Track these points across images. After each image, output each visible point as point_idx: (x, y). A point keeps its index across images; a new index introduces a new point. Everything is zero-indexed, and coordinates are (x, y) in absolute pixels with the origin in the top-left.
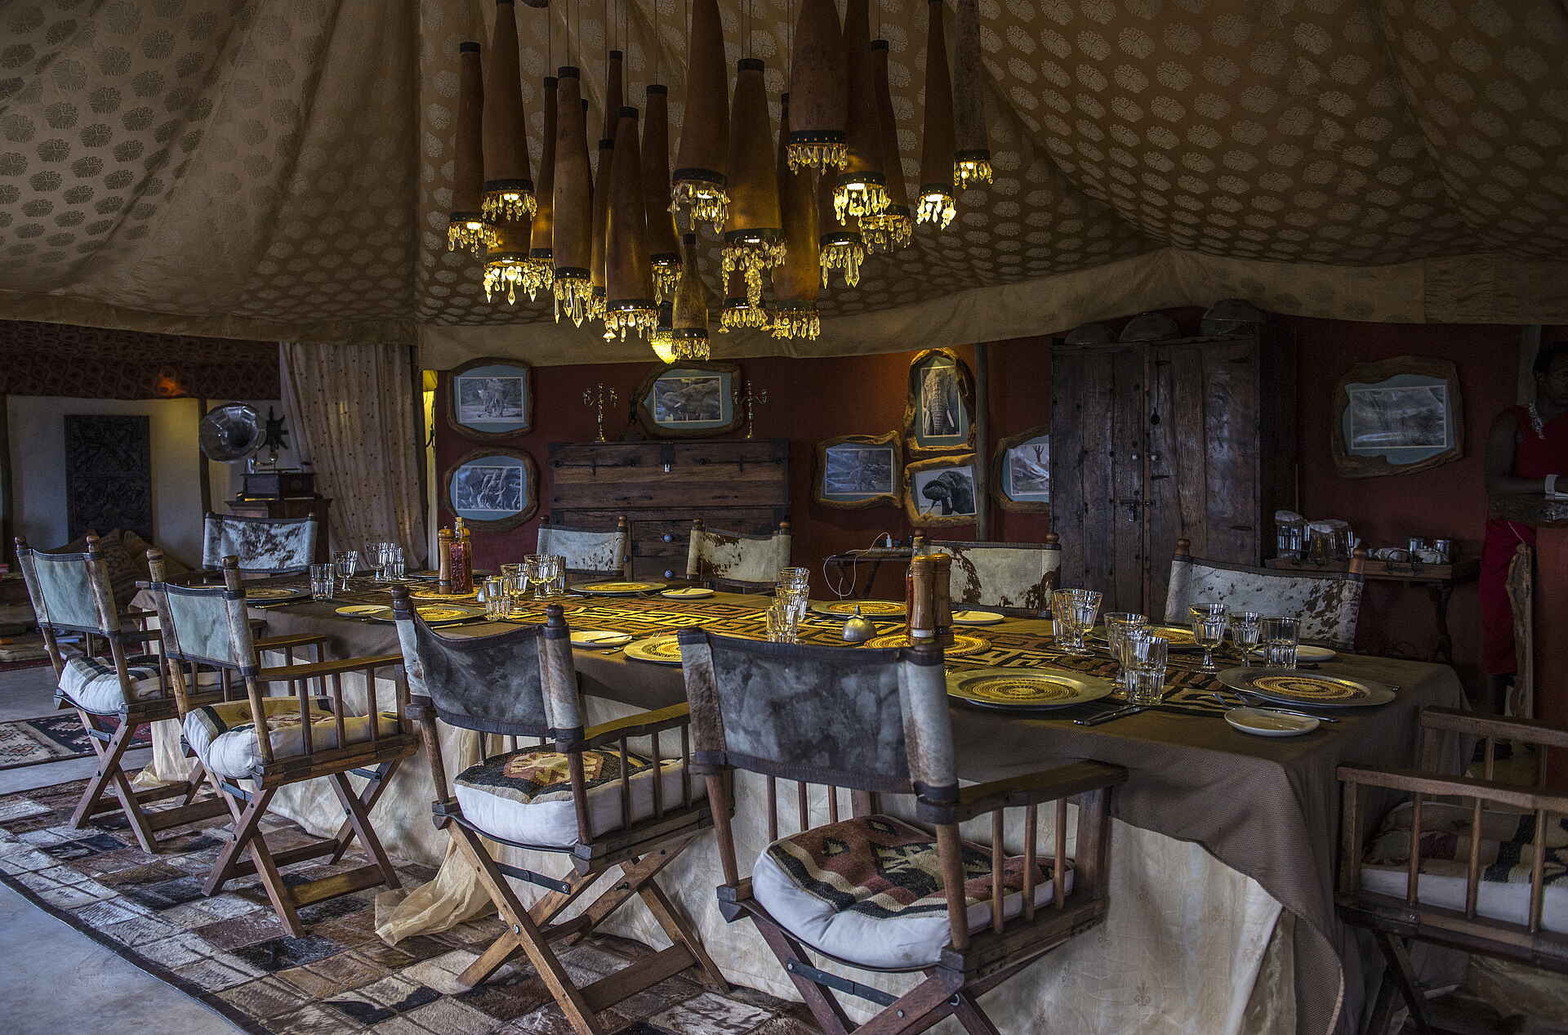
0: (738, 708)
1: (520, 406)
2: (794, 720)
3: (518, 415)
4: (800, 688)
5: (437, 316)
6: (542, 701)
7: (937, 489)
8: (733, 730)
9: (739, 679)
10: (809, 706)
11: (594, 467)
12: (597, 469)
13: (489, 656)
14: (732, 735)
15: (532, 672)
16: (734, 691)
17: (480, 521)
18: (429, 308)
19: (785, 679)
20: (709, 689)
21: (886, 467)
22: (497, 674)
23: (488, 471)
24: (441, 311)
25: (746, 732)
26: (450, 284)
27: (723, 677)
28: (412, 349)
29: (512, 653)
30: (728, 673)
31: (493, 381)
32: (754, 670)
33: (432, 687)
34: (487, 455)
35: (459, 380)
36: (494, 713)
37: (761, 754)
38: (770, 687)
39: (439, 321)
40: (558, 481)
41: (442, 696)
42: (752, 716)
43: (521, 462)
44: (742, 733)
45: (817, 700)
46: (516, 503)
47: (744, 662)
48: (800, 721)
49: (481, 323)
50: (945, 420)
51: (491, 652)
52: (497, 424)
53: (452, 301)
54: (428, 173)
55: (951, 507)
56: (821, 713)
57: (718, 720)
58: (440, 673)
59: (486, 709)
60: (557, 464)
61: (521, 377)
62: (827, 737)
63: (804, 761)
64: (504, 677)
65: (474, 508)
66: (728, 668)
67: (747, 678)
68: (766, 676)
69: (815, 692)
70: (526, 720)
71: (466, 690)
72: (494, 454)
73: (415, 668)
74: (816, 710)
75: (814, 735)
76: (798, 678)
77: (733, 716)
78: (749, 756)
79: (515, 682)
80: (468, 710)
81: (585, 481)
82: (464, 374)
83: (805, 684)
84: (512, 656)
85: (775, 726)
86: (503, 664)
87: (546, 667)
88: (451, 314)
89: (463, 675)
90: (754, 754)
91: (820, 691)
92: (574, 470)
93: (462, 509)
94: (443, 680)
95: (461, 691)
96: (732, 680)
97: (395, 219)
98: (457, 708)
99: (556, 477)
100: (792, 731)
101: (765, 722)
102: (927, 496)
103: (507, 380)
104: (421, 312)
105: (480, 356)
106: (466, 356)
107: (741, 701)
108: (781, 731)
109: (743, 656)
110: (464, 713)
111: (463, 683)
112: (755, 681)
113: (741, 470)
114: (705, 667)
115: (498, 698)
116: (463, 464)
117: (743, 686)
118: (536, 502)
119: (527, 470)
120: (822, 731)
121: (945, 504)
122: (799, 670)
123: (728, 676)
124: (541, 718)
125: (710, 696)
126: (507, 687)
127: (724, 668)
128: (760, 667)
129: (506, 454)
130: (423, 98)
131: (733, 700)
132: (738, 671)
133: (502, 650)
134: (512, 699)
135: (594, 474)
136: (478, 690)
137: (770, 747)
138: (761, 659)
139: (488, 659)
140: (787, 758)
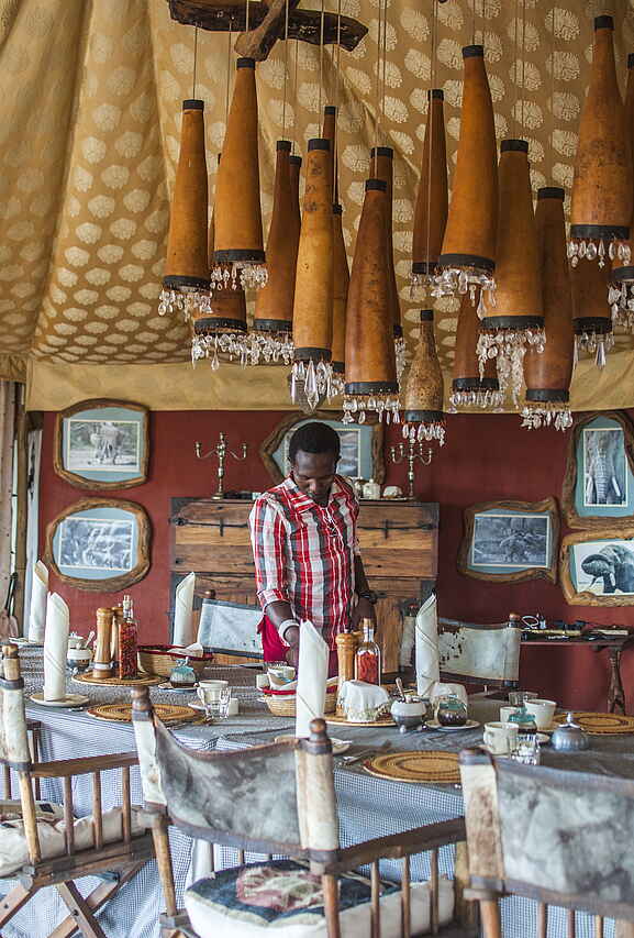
0: (522, 835)
1: (134, 454)
2: (583, 851)
3: (132, 464)
4: (591, 819)
5: (54, 354)
6: (297, 818)
7: (598, 564)
8: (514, 856)
9: (525, 805)
10: (600, 838)
11: (222, 526)
12: (225, 529)
13: (238, 768)
14: (512, 861)
15: (286, 787)
16: (519, 818)
17: (86, 581)
18: (49, 345)
19: (575, 809)
20: (491, 813)
21: (541, 537)
22: (245, 787)
23: (96, 524)
24: (62, 349)
25: (529, 858)
26: (78, 322)
27: (507, 801)
28: (18, 386)
29: (264, 766)
30: (513, 797)
31: (109, 424)
32: (541, 797)
33: (171, 795)
34: (95, 506)
35: (68, 421)
36: (239, 828)
37: (545, 883)
38: (558, 815)
39: (57, 359)
40: (180, 541)
41: (182, 805)
42: (537, 842)
43: (134, 515)
44: (524, 861)
45: (610, 833)
46: (126, 561)
47: (531, 788)
48: (590, 852)
49: (101, 362)
50: (610, 488)
51: (242, 765)
52: (106, 473)
53: (77, 340)
54: (72, 207)
55: (614, 584)
56: (613, 845)
57: (498, 846)
58: (180, 781)
59: (230, 823)
60: (181, 522)
61: (137, 421)
62: (618, 871)
63: (592, 894)
64: (252, 790)
65: (78, 565)
66: (513, 792)
67: (533, 804)
68: (555, 804)
69: (609, 825)
70: (277, 838)
71: (207, 801)
72: (102, 505)
73: (151, 773)
74: (607, 841)
75: (605, 868)
76: (591, 809)
77: (516, 842)
78: (530, 885)
79: (265, 796)
80: (211, 824)
81: (211, 543)
82: (76, 416)
83: (598, 815)
84: (263, 769)
85: (563, 857)
86: (252, 777)
87: (303, 783)
88: (72, 354)
89: (205, 786)
90: (536, 883)
91: (613, 823)
92: (200, 530)
93: (65, 566)
94: (184, 789)
95: (202, 802)
96: (516, 805)
97: (30, 254)
98: (197, 819)
99: (178, 537)
100: (580, 862)
101: (552, 850)
102: (587, 570)
103: (122, 425)
104: (39, 349)
105: (94, 396)
106: (79, 397)
107: (526, 829)
108: (569, 860)
109: (529, 782)
110: (206, 824)
111: (205, 795)
112: (543, 807)
113: (387, 537)
114: (487, 789)
115: (244, 812)
116: (68, 515)
117: (528, 812)
118: (147, 561)
119: (140, 525)
120: (613, 864)
121: (607, 581)
122: (592, 800)
123: (513, 801)
124: (294, 836)
125: (491, 821)
126: (254, 802)
127: (508, 792)
128: (547, 794)
129: (117, 507)
130: (78, 131)
131: (517, 827)
132: (523, 797)
133: (253, 764)
134: (260, 815)
135: (222, 535)
136: (221, 800)
137: (555, 877)
138: (550, 786)
139: (237, 772)
140: (574, 889)
